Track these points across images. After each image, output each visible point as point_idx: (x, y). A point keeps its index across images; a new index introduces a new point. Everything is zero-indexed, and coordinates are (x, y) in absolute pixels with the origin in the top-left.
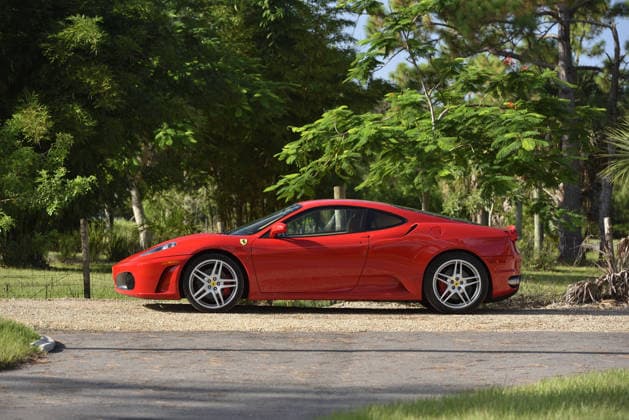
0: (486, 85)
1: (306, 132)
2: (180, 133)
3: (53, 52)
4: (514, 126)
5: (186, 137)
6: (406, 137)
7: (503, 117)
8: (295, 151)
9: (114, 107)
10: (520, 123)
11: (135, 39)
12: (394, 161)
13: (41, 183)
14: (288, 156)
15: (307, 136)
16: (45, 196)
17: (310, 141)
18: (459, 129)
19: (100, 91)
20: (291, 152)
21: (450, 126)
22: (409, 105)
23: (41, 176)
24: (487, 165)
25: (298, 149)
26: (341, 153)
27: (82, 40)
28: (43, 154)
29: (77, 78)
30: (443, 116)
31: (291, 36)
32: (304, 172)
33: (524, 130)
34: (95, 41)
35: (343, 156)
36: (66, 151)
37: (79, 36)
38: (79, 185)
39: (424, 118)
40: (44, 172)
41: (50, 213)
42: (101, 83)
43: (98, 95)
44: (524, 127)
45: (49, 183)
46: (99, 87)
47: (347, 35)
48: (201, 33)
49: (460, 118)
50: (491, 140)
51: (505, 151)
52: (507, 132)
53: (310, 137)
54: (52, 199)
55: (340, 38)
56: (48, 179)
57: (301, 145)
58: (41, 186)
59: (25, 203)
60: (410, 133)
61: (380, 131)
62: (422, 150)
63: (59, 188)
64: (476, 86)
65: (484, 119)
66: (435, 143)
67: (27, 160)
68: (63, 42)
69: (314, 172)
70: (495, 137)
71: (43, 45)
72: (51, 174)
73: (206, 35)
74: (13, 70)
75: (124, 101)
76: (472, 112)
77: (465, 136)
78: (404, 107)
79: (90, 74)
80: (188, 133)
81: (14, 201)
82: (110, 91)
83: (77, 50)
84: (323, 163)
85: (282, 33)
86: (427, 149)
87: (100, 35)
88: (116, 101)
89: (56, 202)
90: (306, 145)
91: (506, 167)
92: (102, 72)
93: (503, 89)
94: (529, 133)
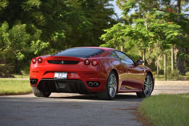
0: (163, 17)
1: (108, 31)
2: (60, 34)
3: (25, 8)
4: (172, 29)
5: (62, 35)
6: (139, 33)
7: (168, 26)
8: (105, 37)
9: (44, 25)
10: (174, 28)
11: (50, 4)
12: (135, 40)
13: (32, 45)
14: (103, 38)
15: (109, 32)
16: (34, 49)
17: (110, 34)
18: (155, 30)
19: (40, 20)
20: (104, 37)
21: (152, 29)
22: (140, 23)
23: (32, 43)
24: (164, 41)
25: (106, 36)
26: (119, 37)
27: (34, 4)
28: (33, 36)
29: (32, 16)
30: (150, 26)
31: (94, 4)
32: (107, 44)
33: (175, 30)
34: (38, 5)
35: (120, 38)
36: (40, 35)
37: (33, 3)
38: (44, 45)
39: (144, 27)
40: (33, 42)
41: (35, 54)
42: (40, 17)
43: (39, 21)
44: (175, 29)
45: (35, 45)
46: (39, 19)
47: (111, 4)
48: (66, 3)
49: (155, 27)
50: (165, 33)
51: (169, 36)
52: (170, 31)
53: (110, 32)
54: (36, 49)
55: (108, 5)
56: (35, 43)
57: (107, 34)
58: (32, 46)
59: (28, 51)
60: (140, 31)
61: (132, 30)
62: (144, 36)
63: (38, 46)
64: (159, 17)
65: (163, 27)
66: (148, 34)
67: (28, 38)
68: (28, 5)
69: (110, 44)
70: (166, 32)
71: (22, 6)
72: (35, 42)
73: (68, 4)
74: (13, 13)
75: (47, 23)
76: (159, 25)
77: (156, 32)
78: (138, 23)
79: (37, 15)
80: (63, 34)
81: (24, 50)
82: (43, 20)
83: (32, 7)
84: (113, 41)
85: (91, 3)
86: (145, 36)
87: (40, 3)
88: (44, 23)
89: (37, 50)
90: (109, 35)
91: (169, 42)
92: (40, 14)
93: (168, 18)
94: (176, 31)
